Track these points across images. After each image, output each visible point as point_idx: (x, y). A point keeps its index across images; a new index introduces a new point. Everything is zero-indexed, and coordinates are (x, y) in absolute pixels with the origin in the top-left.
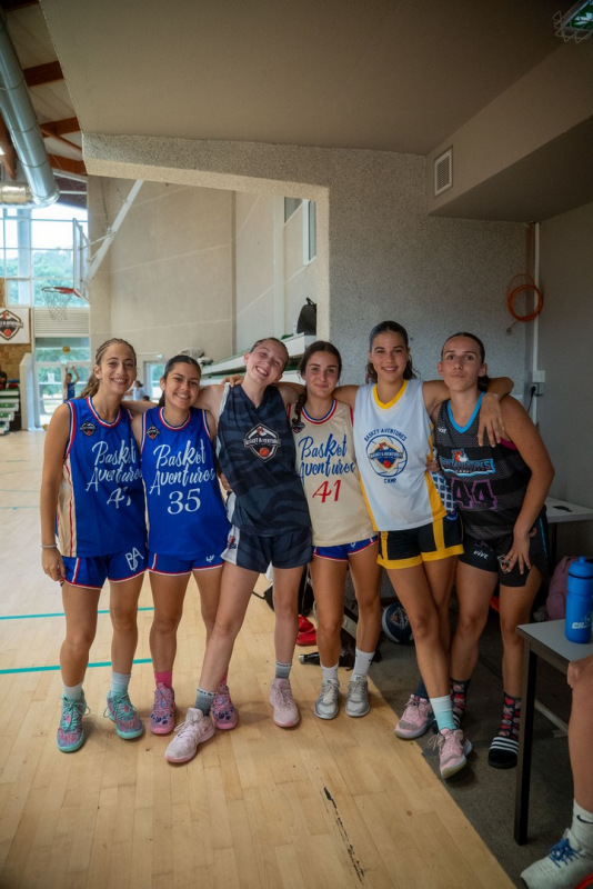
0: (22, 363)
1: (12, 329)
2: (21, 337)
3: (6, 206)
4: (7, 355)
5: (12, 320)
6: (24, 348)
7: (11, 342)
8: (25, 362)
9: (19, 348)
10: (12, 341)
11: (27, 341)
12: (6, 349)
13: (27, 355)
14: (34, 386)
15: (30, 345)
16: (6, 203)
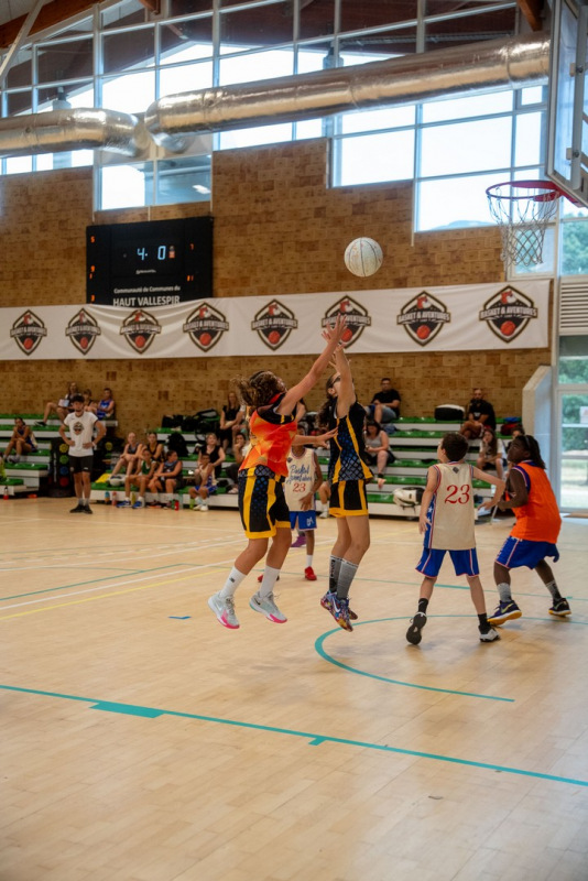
0: (528, 387)
1: (516, 321)
2: (533, 336)
3: (516, 85)
4: (504, 372)
5: (519, 303)
6: (537, 357)
7: (515, 345)
8: (535, 384)
9: (527, 357)
10: (517, 344)
11: (543, 344)
12: (503, 359)
13: (541, 371)
14: (553, 430)
15: (548, 350)
16: (515, 79)
